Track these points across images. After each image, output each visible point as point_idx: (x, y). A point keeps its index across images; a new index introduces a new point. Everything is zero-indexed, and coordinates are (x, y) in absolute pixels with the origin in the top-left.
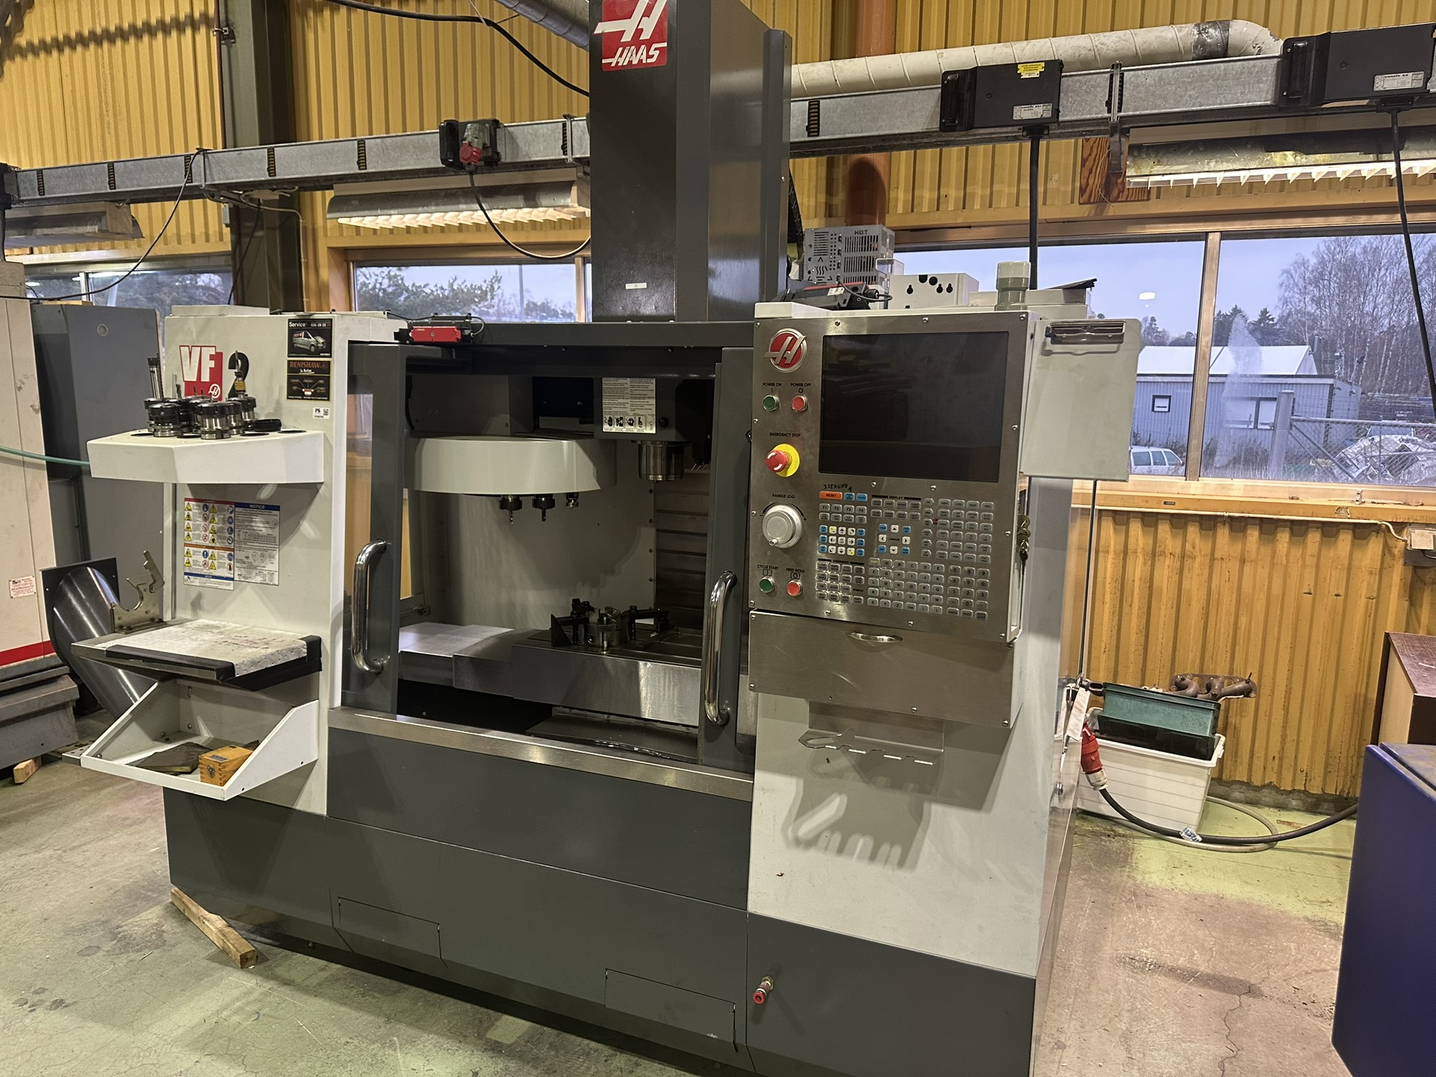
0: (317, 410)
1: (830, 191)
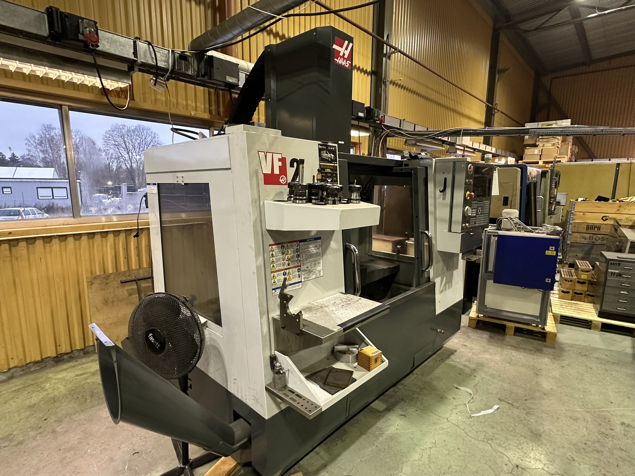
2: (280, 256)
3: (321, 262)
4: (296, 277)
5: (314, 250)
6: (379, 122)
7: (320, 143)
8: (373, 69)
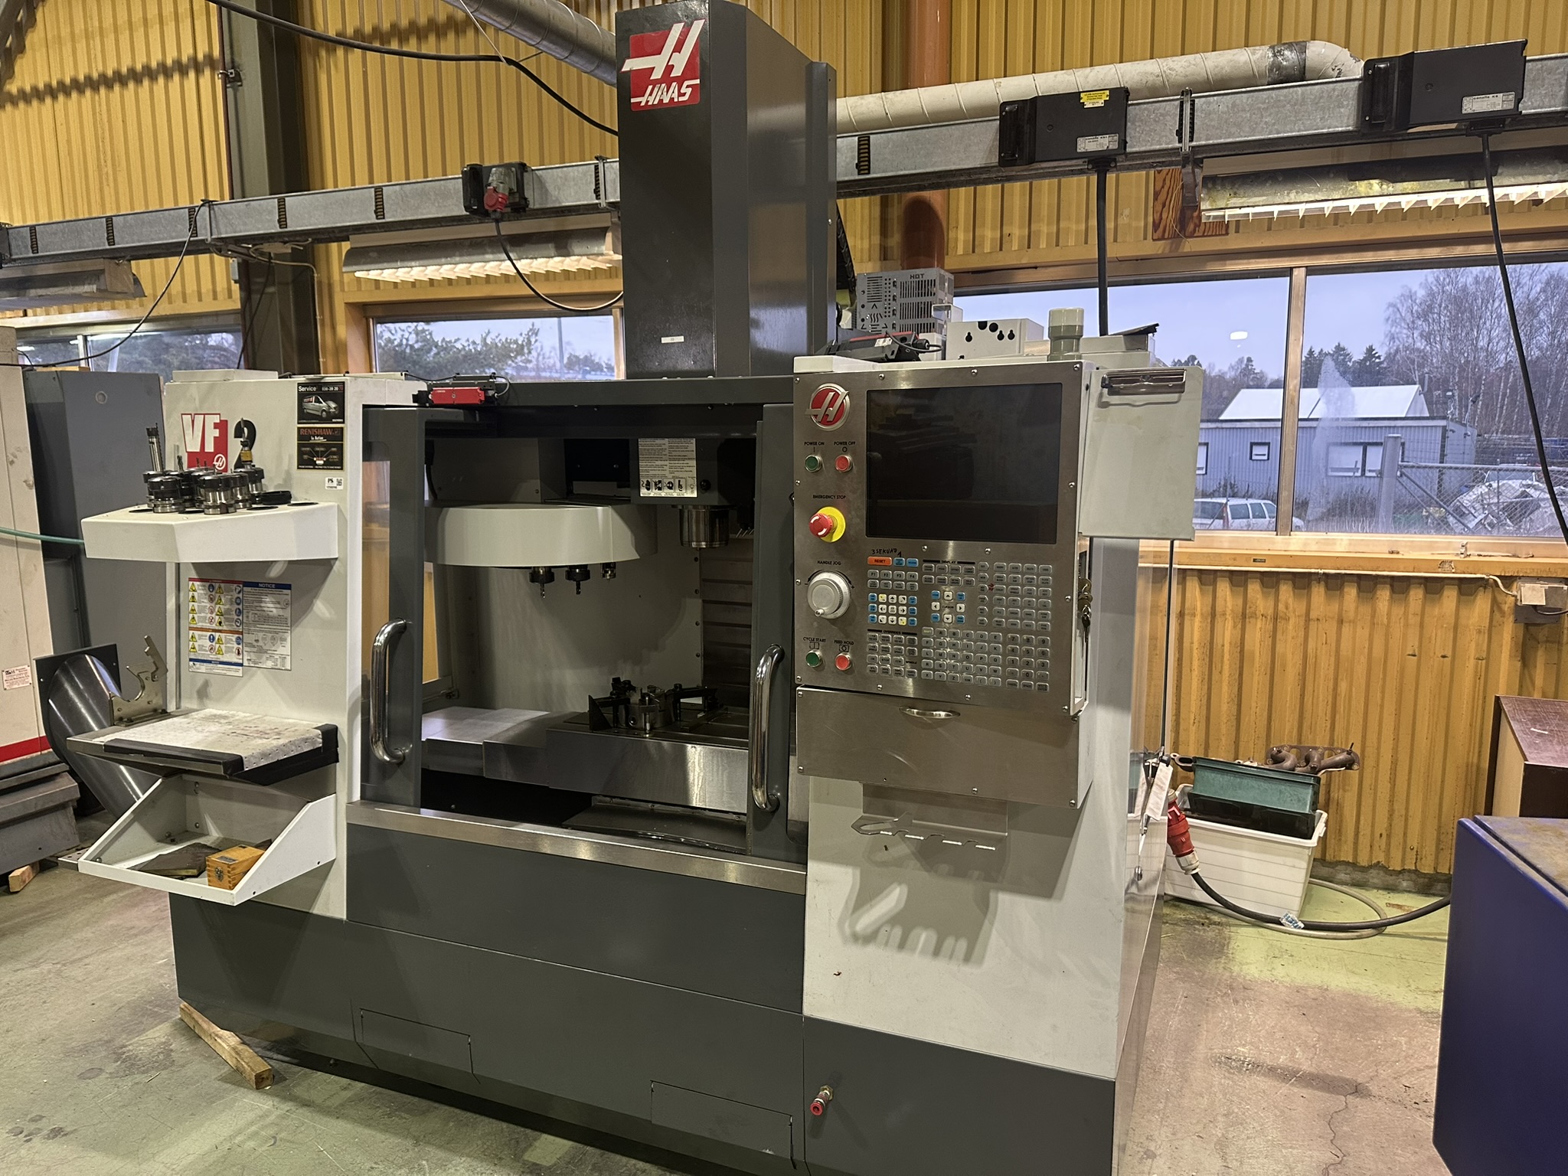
0: (329, 480)
1: (884, 232)
2: (206, 603)
3: (289, 639)
4: (232, 652)
5: (274, 610)
7: (302, 380)
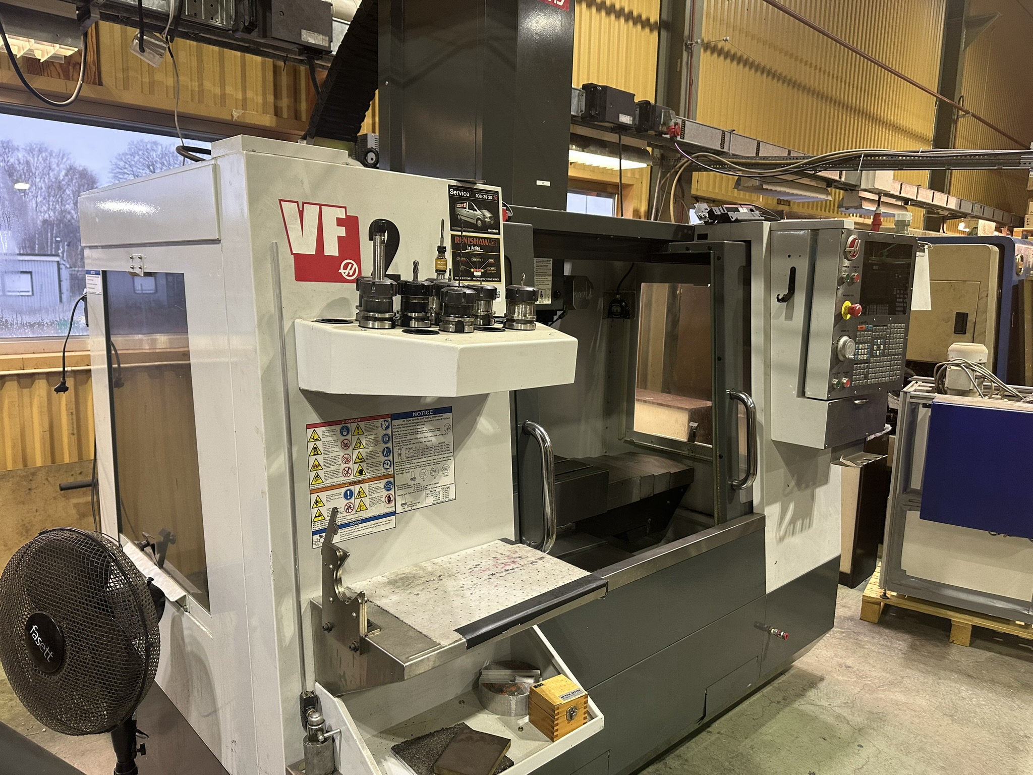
2: (338, 452)
3: (452, 467)
4: (381, 502)
5: (433, 439)
6: (668, 136)
7: (454, 183)
8: (664, 17)
